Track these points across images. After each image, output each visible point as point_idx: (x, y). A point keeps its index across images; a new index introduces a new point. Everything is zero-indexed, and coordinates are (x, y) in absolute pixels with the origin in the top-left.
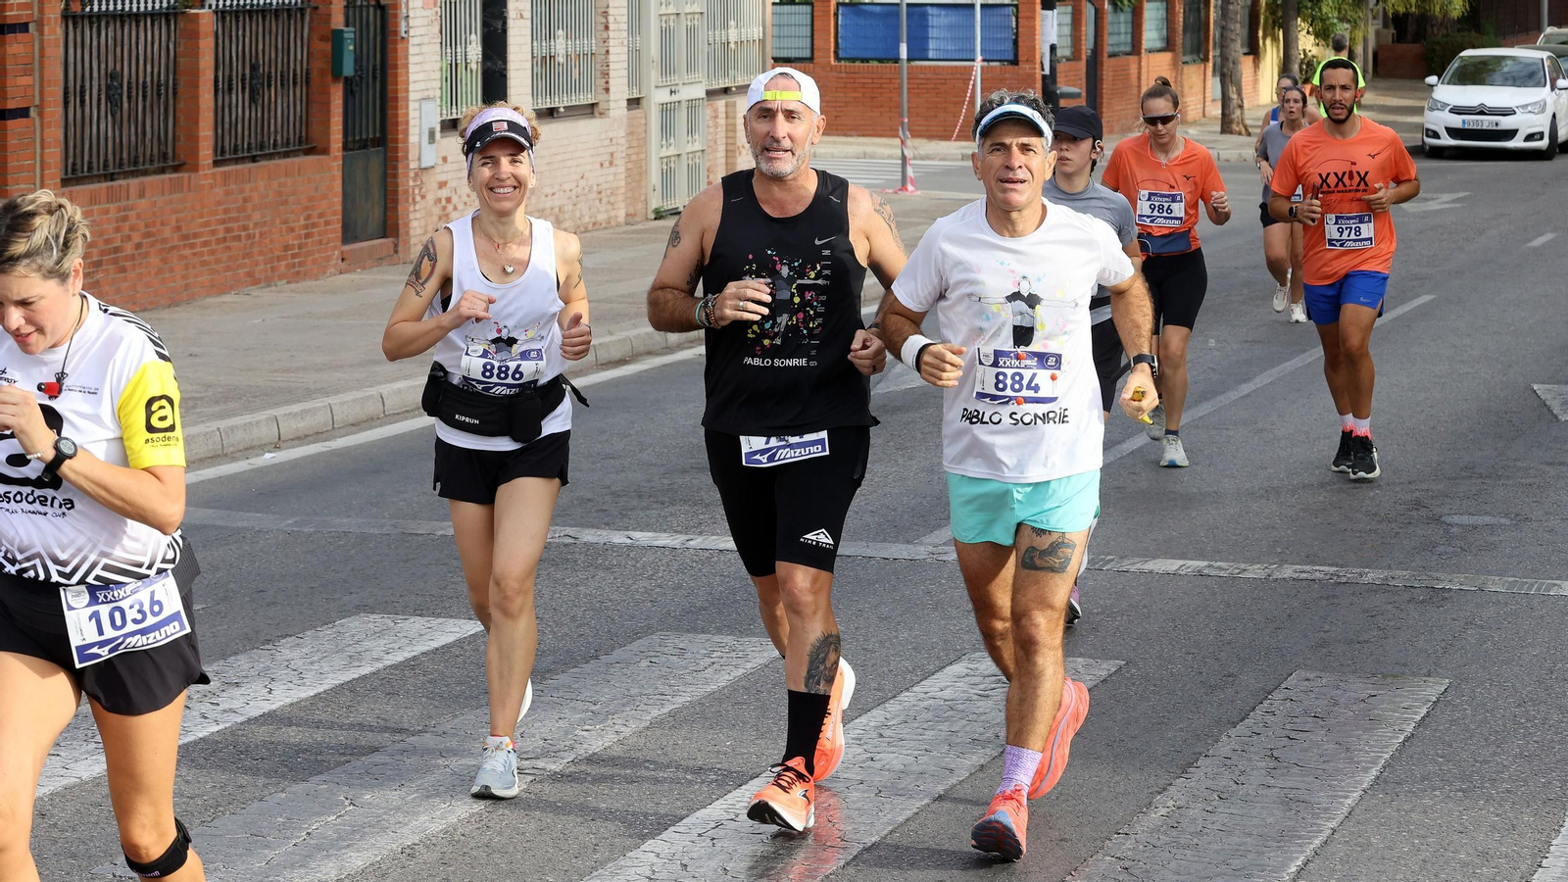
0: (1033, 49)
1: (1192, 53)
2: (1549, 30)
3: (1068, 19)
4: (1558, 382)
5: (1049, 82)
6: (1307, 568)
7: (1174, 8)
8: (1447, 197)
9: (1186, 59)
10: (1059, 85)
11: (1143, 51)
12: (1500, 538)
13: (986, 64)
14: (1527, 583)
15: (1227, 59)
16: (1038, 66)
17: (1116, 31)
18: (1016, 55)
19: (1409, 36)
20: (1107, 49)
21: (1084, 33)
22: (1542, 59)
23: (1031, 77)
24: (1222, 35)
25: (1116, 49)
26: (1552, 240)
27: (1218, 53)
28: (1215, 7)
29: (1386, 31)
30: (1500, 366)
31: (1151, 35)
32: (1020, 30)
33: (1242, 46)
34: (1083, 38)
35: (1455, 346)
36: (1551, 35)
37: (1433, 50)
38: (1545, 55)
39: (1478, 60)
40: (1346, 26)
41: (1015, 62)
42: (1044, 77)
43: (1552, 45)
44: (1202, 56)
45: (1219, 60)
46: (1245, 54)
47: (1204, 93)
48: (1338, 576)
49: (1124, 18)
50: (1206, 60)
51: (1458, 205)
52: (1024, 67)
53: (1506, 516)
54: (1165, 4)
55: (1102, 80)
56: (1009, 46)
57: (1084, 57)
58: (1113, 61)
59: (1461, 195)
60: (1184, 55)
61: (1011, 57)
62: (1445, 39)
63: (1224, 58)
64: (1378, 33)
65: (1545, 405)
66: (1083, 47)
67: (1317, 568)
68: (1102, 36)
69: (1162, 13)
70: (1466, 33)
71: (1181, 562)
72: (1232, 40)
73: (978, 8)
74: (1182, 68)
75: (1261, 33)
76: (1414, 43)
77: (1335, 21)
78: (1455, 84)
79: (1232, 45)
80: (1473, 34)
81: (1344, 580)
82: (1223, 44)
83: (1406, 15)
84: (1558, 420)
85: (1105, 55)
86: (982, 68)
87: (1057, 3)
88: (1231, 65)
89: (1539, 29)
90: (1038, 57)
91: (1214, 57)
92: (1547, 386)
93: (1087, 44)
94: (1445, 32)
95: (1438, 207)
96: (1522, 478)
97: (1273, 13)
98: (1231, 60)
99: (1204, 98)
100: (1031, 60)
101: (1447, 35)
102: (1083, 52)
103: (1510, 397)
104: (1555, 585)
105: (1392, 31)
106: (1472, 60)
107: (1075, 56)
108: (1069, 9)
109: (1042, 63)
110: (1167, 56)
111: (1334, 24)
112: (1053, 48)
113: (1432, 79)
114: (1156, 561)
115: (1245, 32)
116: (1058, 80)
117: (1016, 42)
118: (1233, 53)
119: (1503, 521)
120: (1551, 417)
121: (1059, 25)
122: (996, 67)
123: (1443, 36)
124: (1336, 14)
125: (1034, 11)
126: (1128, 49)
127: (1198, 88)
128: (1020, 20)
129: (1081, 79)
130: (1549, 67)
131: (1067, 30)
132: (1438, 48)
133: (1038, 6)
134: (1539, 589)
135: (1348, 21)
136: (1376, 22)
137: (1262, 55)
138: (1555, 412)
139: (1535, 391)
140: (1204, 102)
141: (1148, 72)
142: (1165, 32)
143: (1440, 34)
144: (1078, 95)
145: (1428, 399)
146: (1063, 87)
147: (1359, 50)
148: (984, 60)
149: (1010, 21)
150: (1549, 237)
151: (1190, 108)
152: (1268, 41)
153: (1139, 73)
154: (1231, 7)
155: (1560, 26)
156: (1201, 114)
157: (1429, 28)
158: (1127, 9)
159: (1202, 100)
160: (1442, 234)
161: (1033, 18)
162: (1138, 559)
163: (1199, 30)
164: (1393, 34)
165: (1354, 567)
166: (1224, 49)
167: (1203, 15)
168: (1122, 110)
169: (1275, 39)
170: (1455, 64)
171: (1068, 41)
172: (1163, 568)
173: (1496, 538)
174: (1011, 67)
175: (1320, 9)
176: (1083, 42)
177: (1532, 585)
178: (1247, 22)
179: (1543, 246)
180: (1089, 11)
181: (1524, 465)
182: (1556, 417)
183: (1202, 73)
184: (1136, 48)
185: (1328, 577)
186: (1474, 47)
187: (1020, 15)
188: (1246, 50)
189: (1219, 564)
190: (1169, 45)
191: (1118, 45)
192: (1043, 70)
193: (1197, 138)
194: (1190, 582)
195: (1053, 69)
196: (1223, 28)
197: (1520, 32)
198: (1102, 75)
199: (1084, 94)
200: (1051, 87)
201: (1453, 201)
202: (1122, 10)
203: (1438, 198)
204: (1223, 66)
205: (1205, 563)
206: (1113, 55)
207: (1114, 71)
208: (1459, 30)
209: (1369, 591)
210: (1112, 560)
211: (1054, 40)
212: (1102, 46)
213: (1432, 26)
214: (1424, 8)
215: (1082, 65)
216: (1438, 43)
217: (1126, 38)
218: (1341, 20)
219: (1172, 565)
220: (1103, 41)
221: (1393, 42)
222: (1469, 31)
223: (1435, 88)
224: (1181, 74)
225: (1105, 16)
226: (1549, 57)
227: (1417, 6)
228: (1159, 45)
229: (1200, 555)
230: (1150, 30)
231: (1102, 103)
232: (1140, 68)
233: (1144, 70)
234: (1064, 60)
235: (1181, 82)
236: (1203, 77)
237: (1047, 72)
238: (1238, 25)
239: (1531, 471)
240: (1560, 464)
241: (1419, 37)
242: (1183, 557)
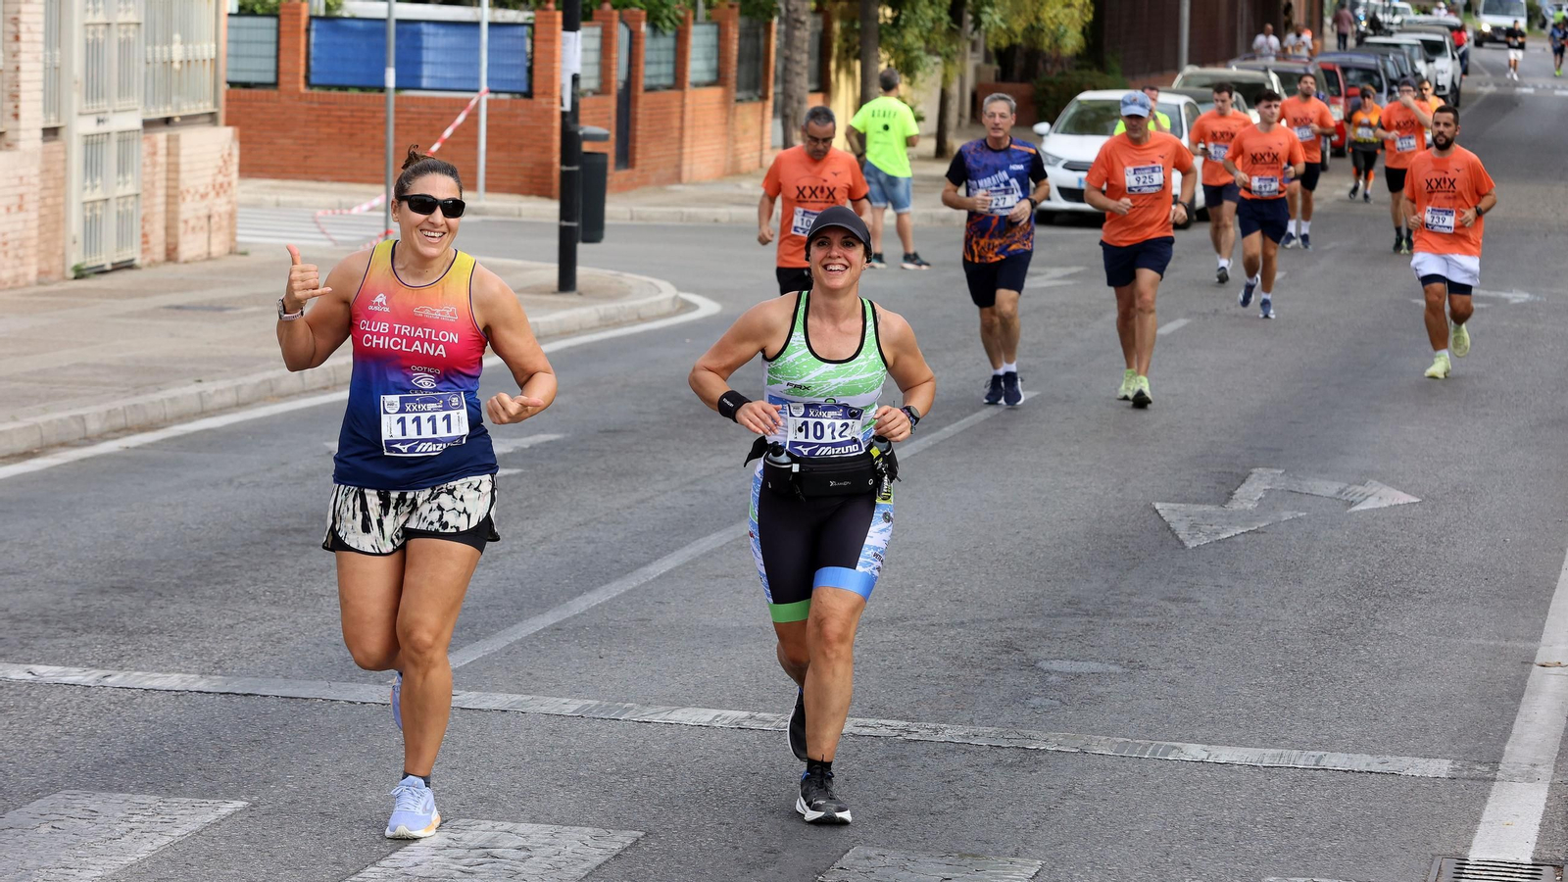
0: (551, 79)
1: (748, 87)
2: (1189, 70)
3: (595, 43)
4: (1185, 500)
5: (570, 119)
6: (871, 722)
7: (726, 33)
8: (1057, 272)
9: (740, 95)
10: (581, 125)
11: (687, 85)
12: (1109, 689)
13: (492, 96)
14: (1140, 744)
15: (791, 97)
16: (557, 101)
17: (655, 59)
18: (530, 86)
19: (1016, 74)
20: (643, 82)
21: (614, 61)
22: (1179, 107)
23: (549, 113)
24: (785, 69)
25: (654, 82)
26: (1185, 328)
27: (780, 89)
28: (778, 33)
29: (987, 67)
30: (1115, 480)
31: (698, 65)
32: (537, 55)
33: (810, 81)
34: (614, 67)
35: (1061, 454)
36: (1191, 76)
37: (1046, 92)
38: (1182, 100)
39: (1099, 105)
40: (937, 59)
41: (529, 94)
42: (564, 114)
43: (1192, 89)
44: (760, 93)
45: (780, 97)
46: (812, 91)
47: (762, 139)
48: (909, 732)
49: (667, 42)
50: (764, 97)
51: (1070, 282)
52: (540, 101)
53: (1117, 662)
54: (715, 28)
55: (635, 119)
56: (522, 75)
57: (614, 91)
58: (651, 95)
59: (1074, 270)
60: (738, 90)
61: (524, 88)
62: (1060, 79)
63: (787, 95)
64: (978, 70)
65: (1169, 528)
66: (614, 79)
67: (883, 721)
68: (637, 65)
69: (712, 39)
70: (1086, 72)
71: (716, 712)
72: (798, 74)
73: (485, 27)
74: (735, 109)
75: (833, 65)
76: (1022, 81)
77: (922, 53)
78: (1070, 133)
79: (797, 80)
80: (1096, 73)
81: (915, 737)
82: (785, 79)
83: (1013, 47)
84: (1184, 547)
85: (641, 88)
86: (489, 101)
87: (583, 24)
88: (795, 105)
89: (1176, 68)
90: (557, 88)
91: (775, 94)
92: (1172, 505)
93: (619, 74)
94: (1059, 69)
95: (1045, 284)
96: (1138, 617)
97: (846, 40)
98: (795, 98)
99: (762, 144)
100: (549, 93)
101: (1064, 74)
102: (614, 84)
103: (1126, 518)
104: (1175, 748)
105: (995, 67)
106: (1093, 105)
107: (603, 89)
108: (597, 31)
109: (562, 100)
110: (716, 93)
111: (918, 58)
112: (575, 79)
113: (1042, 127)
114: (685, 710)
115: (814, 63)
116: (581, 118)
117: (530, 71)
118: (798, 90)
119: (1112, 668)
120: (1175, 543)
121: (585, 50)
122: (504, 101)
123: (1058, 75)
124: (922, 44)
125: (553, 32)
126: (667, 81)
127: (754, 131)
128: (537, 44)
129: (609, 118)
130: (1187, 115)
131: (594, 57)
132: (1051, 89)
133: (559, 26)
134: (1154, 752)
135: (938, 54)
136: (975, 55)
137: (833, 92)
138: (1180, 537)
139: (1157, 511)
140: (762, 150)
141: (694, 111)
142: (714, 63)
143: (1055, 73)
144: (605, 138)
145: (1025, 518)
146: (587, 128)
147: (954, 89)
148: (491, 91)
149: (523, 45)
150: (1181, 322)
151: (743, 157)
152: (842, 76)
153: (683, 113)
154: (797, 33)
155: (1202, 63)
156: (757, 164)
157: (1041, 65)
158: (670, 33)
159: (759, 148)
160: (1049, 317)
161: (551, 41)
162: (663, 708)
163: (757, 59)
164: (996, 71)
165: (928, 721)
166: (787, 85)
167: (762, 42)
168: (659, 157)
169: (850, 72)
170: (1071, 110)
171: (594, 71)
172: (694, 719)
173: (1103, 689)
174: (525, 101)
175: (903, 37)
176: (614, 72)
177: (1147, 747)
178: (816, 49)
179: (1173, 334)
180: (621, 34)
181: (1141, 600)
182: (1181, 542)
183: (759, 113)
184: (678, 81)
185: (896, 733)
186: (1095, 88)
187: (537, 36)
188: (814, 86)
189: (762, 714)
190: (719, 79)
191: (658, 76)
192: (562, 105)
193: (750, 193)
194: (725, 736)
195: (575, 104)
196: (787, 59)
197: (1153, 71)
198: (636, 113)
199: (613, 136)
200: (572, 127)
201: (1065, 277)
202: (663, 34)
203: (1045, 273)
204: (785, 106)
205: (745, 714)
206: (650, 89)
207: (652, 109)
208: (1077, 68)
209: (946, 751)
210: (631, 708)
211: (577, 69)
212: (637, 77)
213: (1045, 62)
214: (1032, 40)
215: (611, 102)
216: (1051, 83)
217: (666, 69)
218: (929, 52)
219: (705, 716)
220: (637, 71)
221: (997, 80)
222: (1090, 69)
223: (1045, 138)
224: (734, 115)
225: (641, 40)
226: (1188, 104)
227: (1024, 37)
228: (707, 77)
229: (741, 704)
230: (697, 59)
231: (634, 148)
232: (683, 106)
233: (688, 109)
234: (590, 94)
235: (733, 124)
236: (759, 118)
237: (567, 107)
238: (805, 57)
239: (1150, 609)
240: (1185, 600)
241: (1029, 73)
242: (720, 704)
